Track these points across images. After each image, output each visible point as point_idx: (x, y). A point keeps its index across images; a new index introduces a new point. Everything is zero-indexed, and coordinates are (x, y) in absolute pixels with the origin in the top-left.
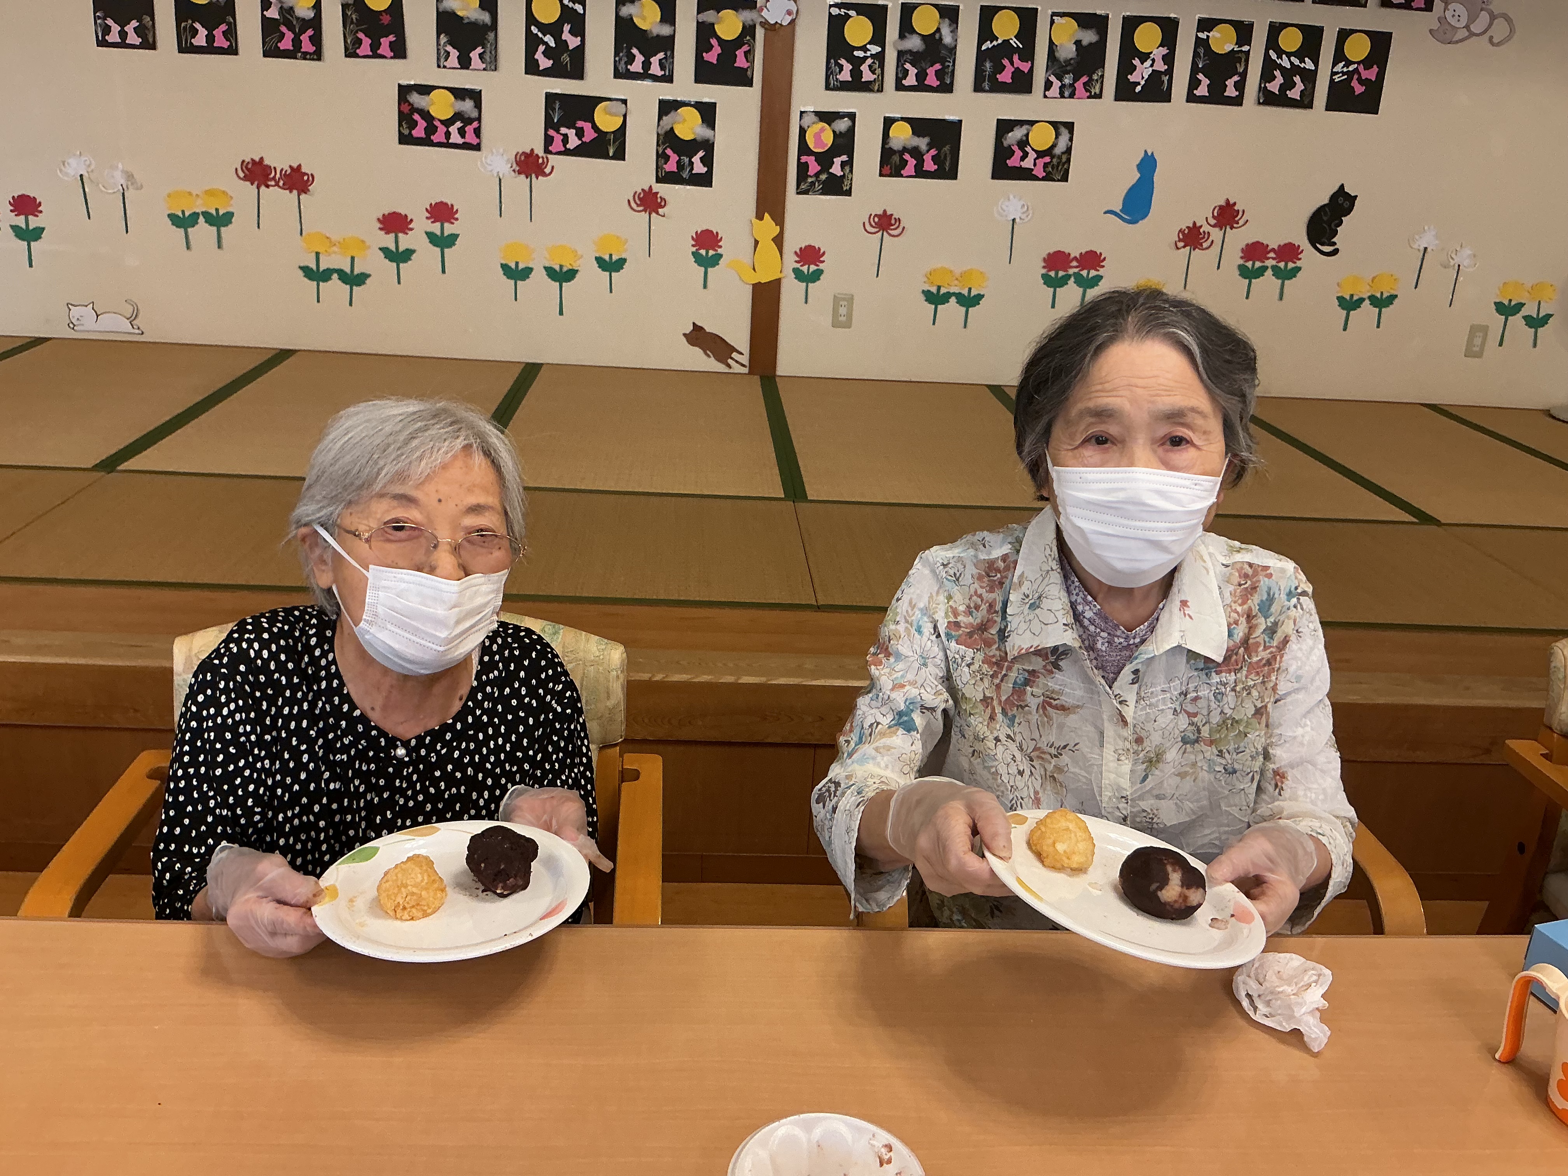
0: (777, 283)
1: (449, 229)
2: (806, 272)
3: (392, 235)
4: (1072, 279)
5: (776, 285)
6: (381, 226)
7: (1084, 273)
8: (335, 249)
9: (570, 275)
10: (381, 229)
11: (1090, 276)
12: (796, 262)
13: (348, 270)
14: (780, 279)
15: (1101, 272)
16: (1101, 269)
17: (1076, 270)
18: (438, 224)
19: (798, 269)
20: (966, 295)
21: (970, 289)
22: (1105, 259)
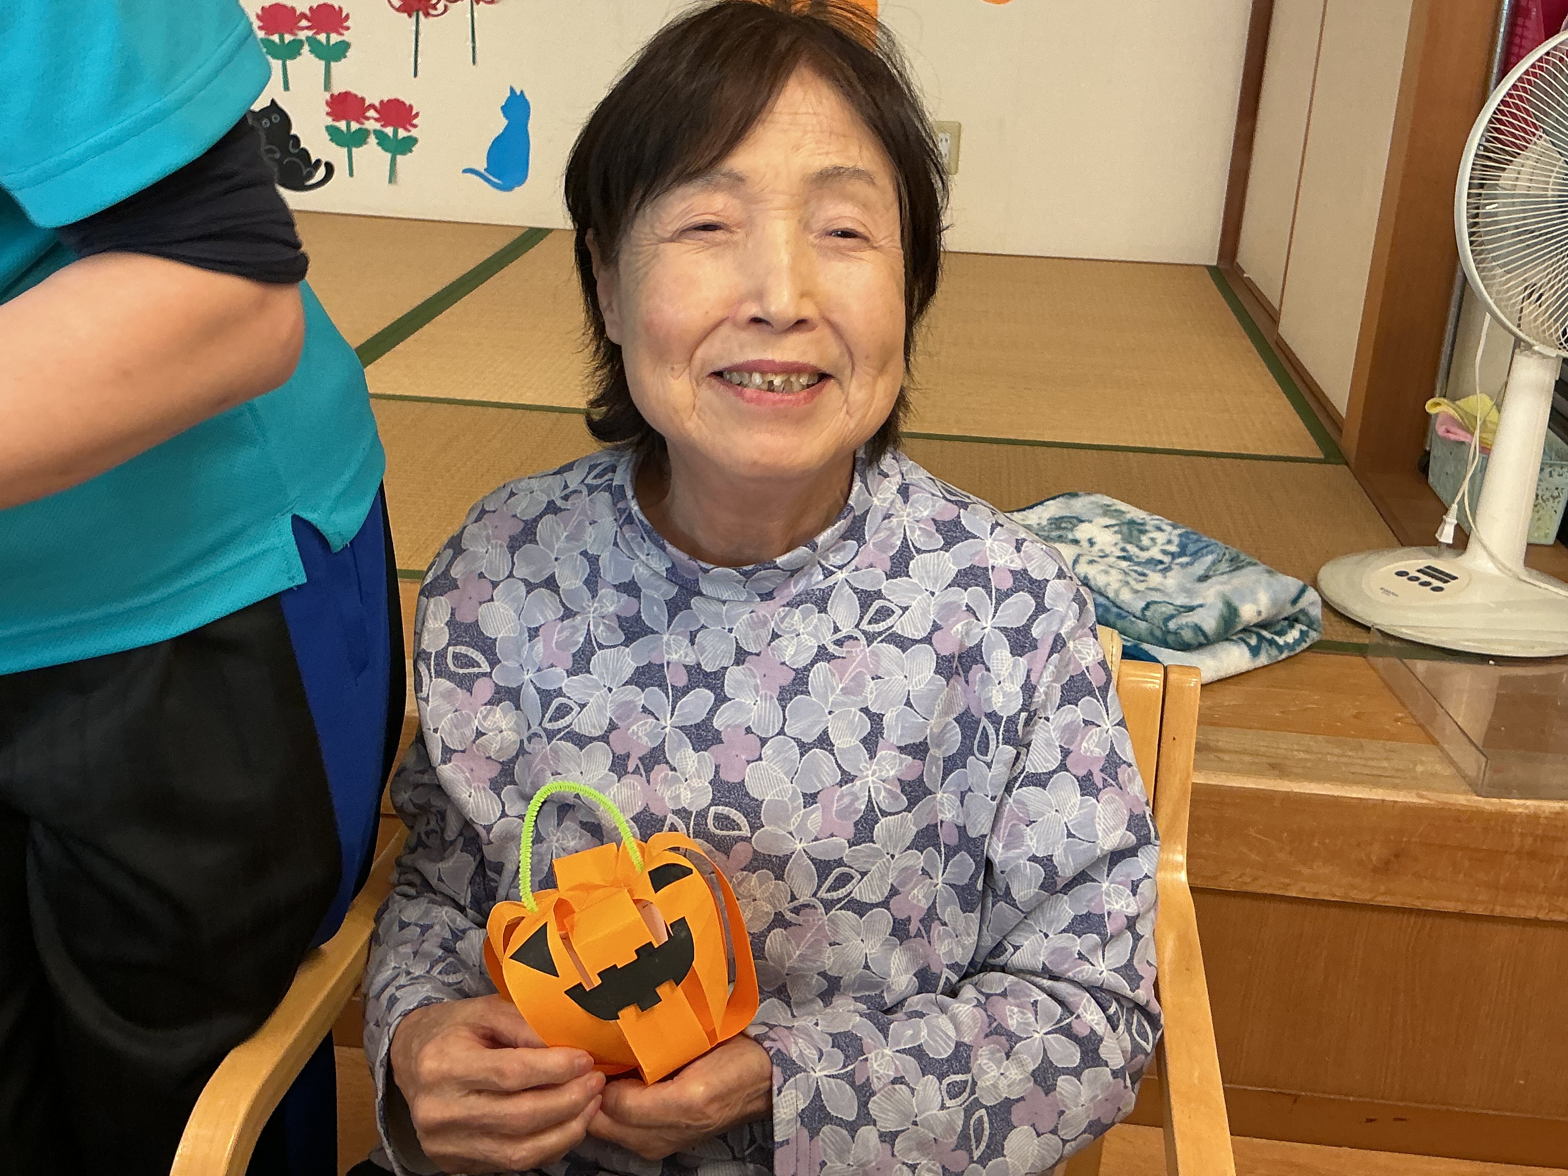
4: (306, 48)
7: (322, 37)
11: (332, 42)
15: (347, 36)
16: (345, 32)
17: (310, 33)
22: (347, 16)
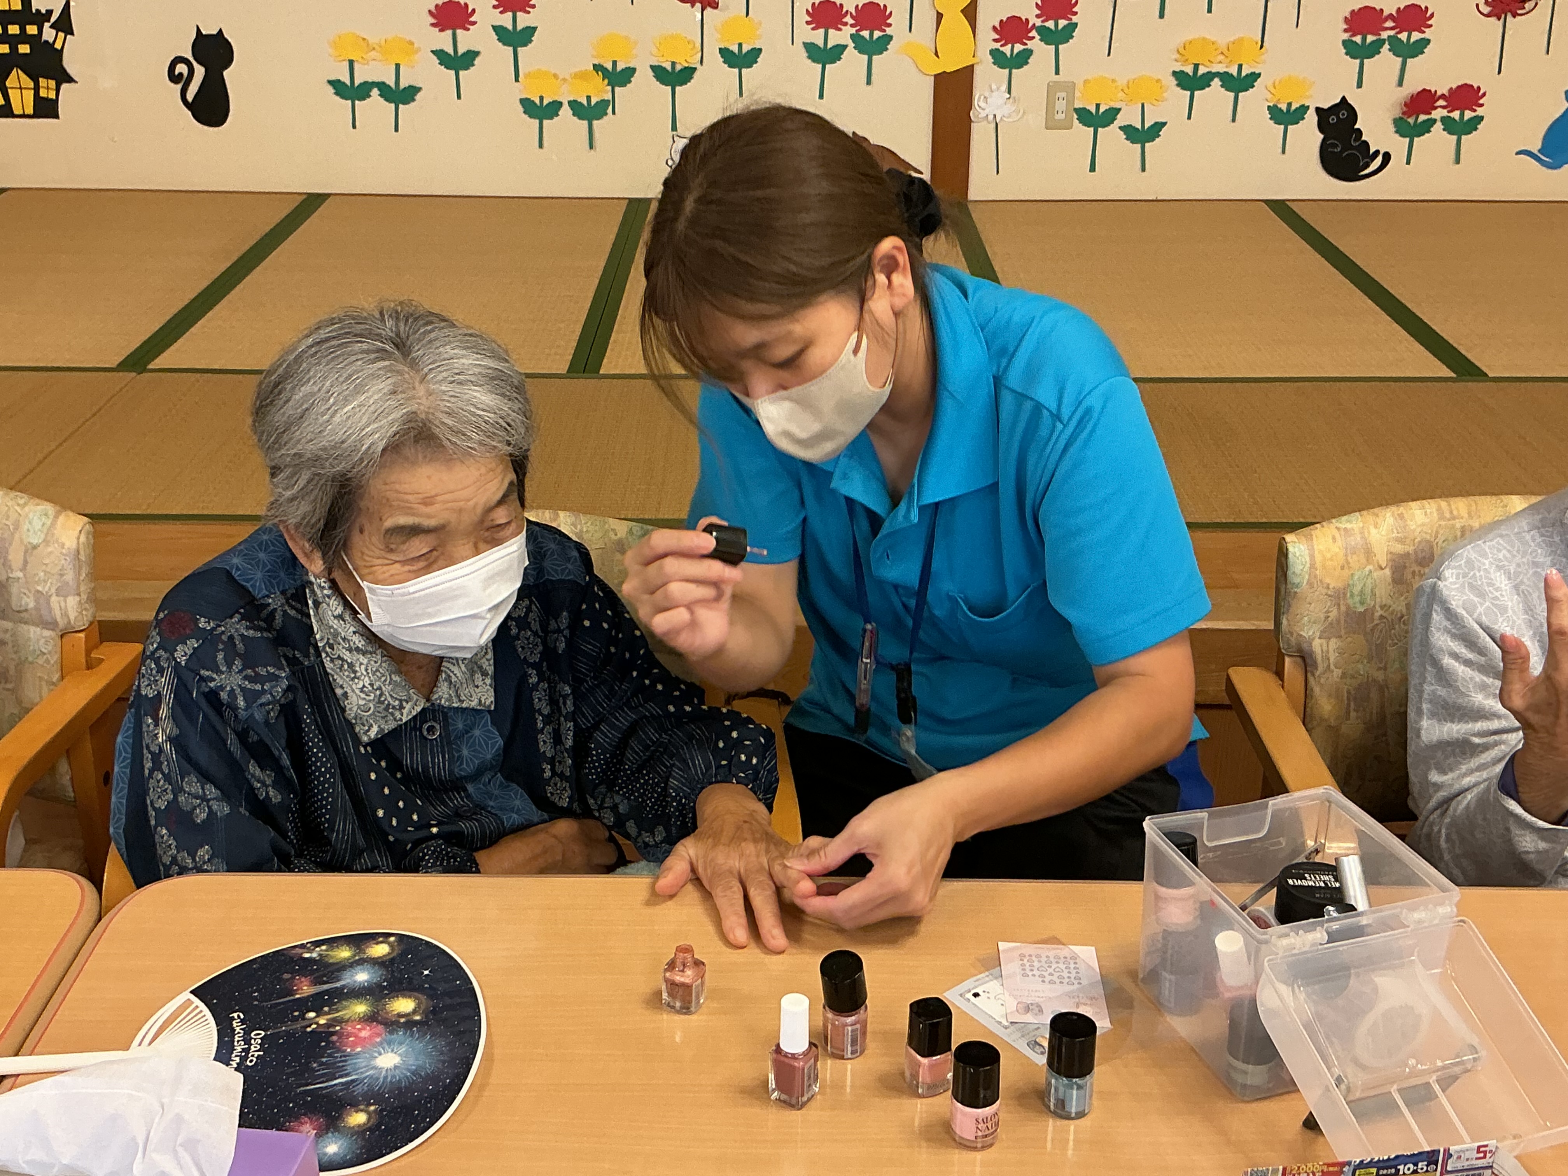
0: (968, 72)
1: (524, 20)
2: (1009, 55)
3: (449, 32)
5: (966, 75)
6: (434, 21)
8: (373, 54)
9: (686, 75)
10: (433, 25)
12: (996, 40)
13: (391, 83)
14: (972, 66)
18: (510, 14)
19: (997, 50)
20: (1235, 74)
21: (1240, 67)
